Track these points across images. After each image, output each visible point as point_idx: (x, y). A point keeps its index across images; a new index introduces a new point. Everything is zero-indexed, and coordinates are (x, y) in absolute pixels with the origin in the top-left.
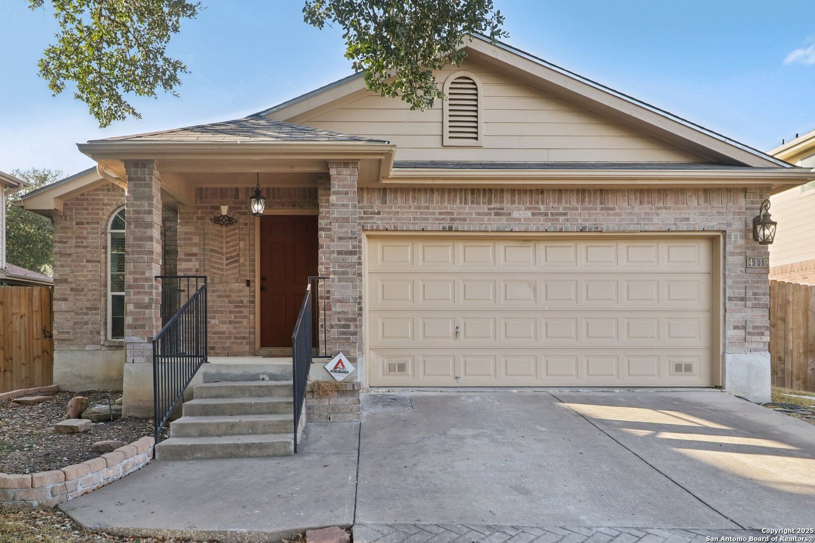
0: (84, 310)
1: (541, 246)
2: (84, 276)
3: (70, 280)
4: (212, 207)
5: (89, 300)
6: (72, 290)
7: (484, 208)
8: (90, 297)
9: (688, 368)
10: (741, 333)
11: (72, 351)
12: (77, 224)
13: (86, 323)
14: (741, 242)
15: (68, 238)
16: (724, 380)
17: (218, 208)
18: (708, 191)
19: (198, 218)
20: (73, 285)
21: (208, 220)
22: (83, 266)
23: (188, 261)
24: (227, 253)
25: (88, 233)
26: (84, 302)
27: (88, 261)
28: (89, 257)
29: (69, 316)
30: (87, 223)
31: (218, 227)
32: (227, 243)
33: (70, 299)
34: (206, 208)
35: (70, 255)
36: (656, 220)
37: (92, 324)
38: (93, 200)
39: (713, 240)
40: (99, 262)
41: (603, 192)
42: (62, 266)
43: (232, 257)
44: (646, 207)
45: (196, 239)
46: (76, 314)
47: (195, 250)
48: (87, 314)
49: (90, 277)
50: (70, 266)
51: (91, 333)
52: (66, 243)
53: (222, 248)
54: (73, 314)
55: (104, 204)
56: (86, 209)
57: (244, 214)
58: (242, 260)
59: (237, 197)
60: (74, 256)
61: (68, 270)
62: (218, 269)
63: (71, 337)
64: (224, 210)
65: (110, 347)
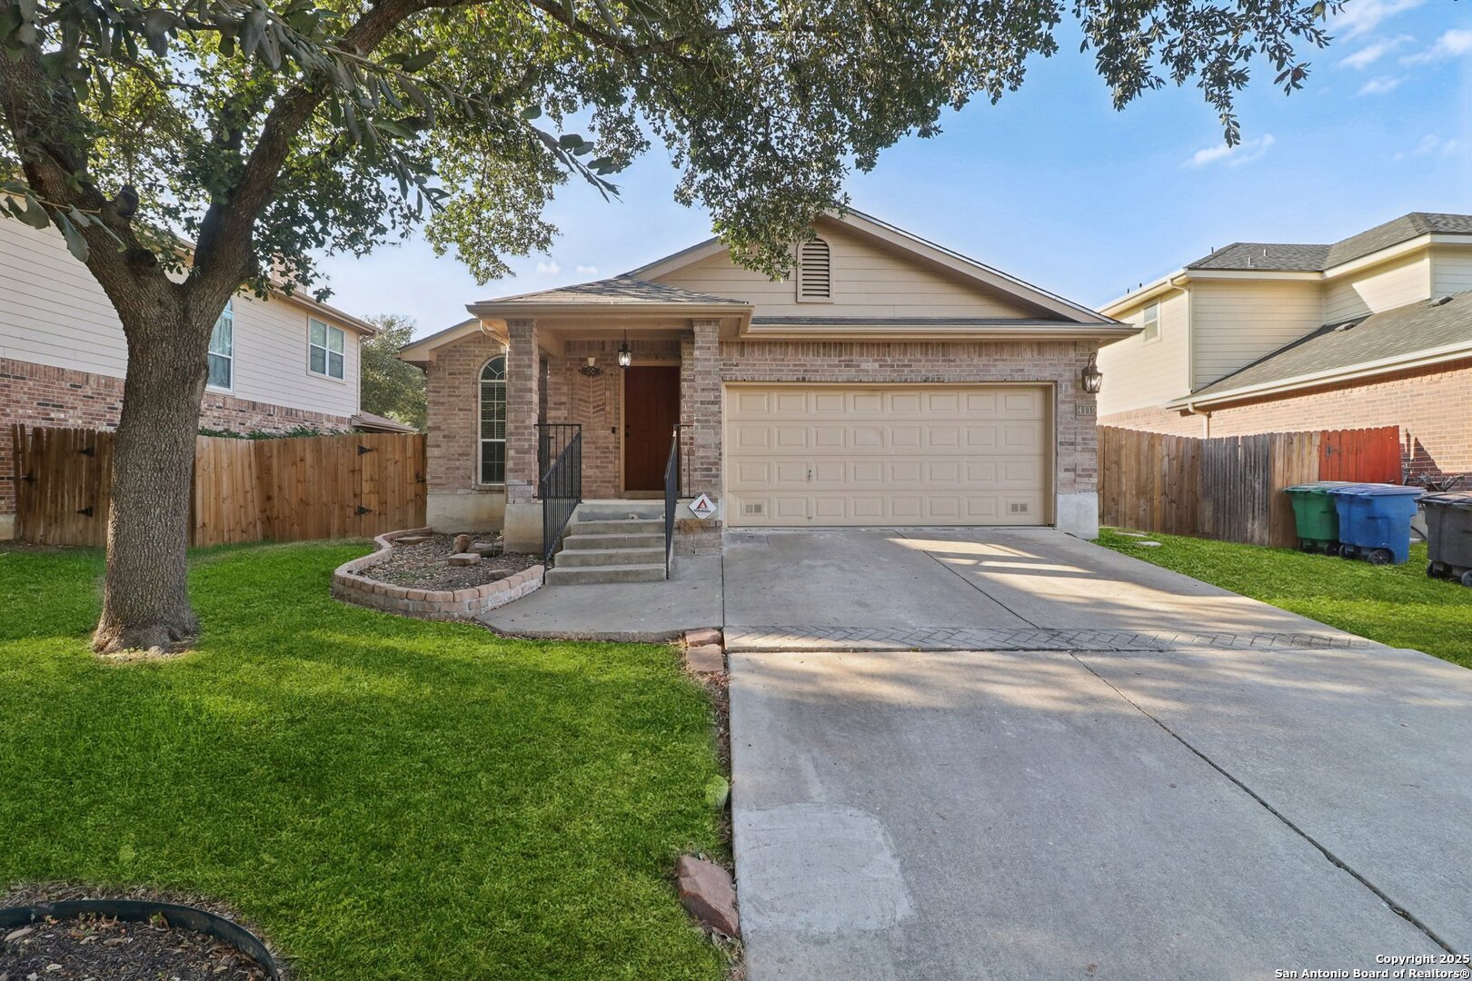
0: (456, 456)
1: (888, 395)
2: (456, 423)
3: (443, 427)
4: (580, 359)
5: (460, 447)
6: (444, 437)
7: (835, 360)
8: (461, 443)
9: (1024, 508)
10: (1071, 475)
11: (444, 495)
12: (450, 374)
13: (458, 468)
14: (1071, 391)
15: (440, 388)
16: (1055, 519)
17: (586, 360)
18: (1041, 345)
19: (567, 369)
20: (446, 433)
21: (575, 371)
22: (455, 415)
23: (557, 409)
24: (594, 402)
25: (460, 383)
26: (455, 448)
27: (460, 410)
28: (461, 406)
29: (442, 462)
30: (460, 374)
31: (585, 378)
32: (594, 392)
33: (442, 445)
34: (575, 359)
35: (443, 404)
36: (993, 370)
37: (465, 469)
38: (465, 351)
39: (1047, 390)
40: (470, 410)
41: (944, 346)
42: (435, 414)
43: (598, 406)
44: (984, 360)
45: (565, 389)
46: (449, 459)
47: (564, 399)
48: (459, 460)
49: (462, 425)
50: (442, 415)
51: (463, 478)
52: (438, 393)
53: (589, 397)
54: (445, 460)
55: (475, 356)
56: (458, 360)
57: (610, 365)
58: (608, 409)
59: (603, 349)
60: (447, 405)
61: (440, 418)
62: (585, 417)
63: (444, 482)
64: (591, 361)
65: (481, 491)
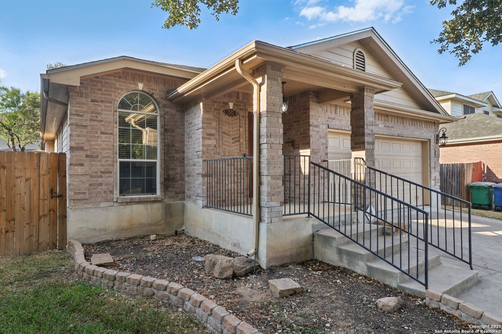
0: (99, 174)
2: (98, 145)
3: (85, 148)
4: (224, 103)
5: (102, 166)
6: (87, 156)
8: (103, 163)
9: (418, 198)
10: (434, 182)
11: (87, 208)
12: (92, 101)
13: (101, 184)
14: (434, 144)
15: (84, 112)
17: (227, 104)
19: (215, 109)
20: (89, 153)
21: (221, 112)
22: (98, 137)
23: (209, 139)
24: (233, 135)
25: (102, 110)
26: (97, 167)
27: (102, 133)
28: (103, 130)
29: (84, 179)
30: (102, 101)
31: (227, 117)
32: (233, 128)
33: (86, 164)
34: (220, 102)
35: (85, 126)
37: (106, 185)
38: (107, 83)
40: (112, 134)
42: (78, 136)
43: (235, 138)
45: (214, 124)
46: (91, 177)
47: (213, 132)
48: (101, 177)
49: (104, 146)
50: (86, 136)
51: (105, 192)
52: (82, 116)
53: (229, 131)
54: (88, 177)
56: (100, 90)
57: (242, 109)
58: (241, 140)
59: (238, 98)
60: (89, 128)
61: (84, 139)
62: (228, 146)
63: (87, 197)
64: (231, 106)
65: (122, 203)
